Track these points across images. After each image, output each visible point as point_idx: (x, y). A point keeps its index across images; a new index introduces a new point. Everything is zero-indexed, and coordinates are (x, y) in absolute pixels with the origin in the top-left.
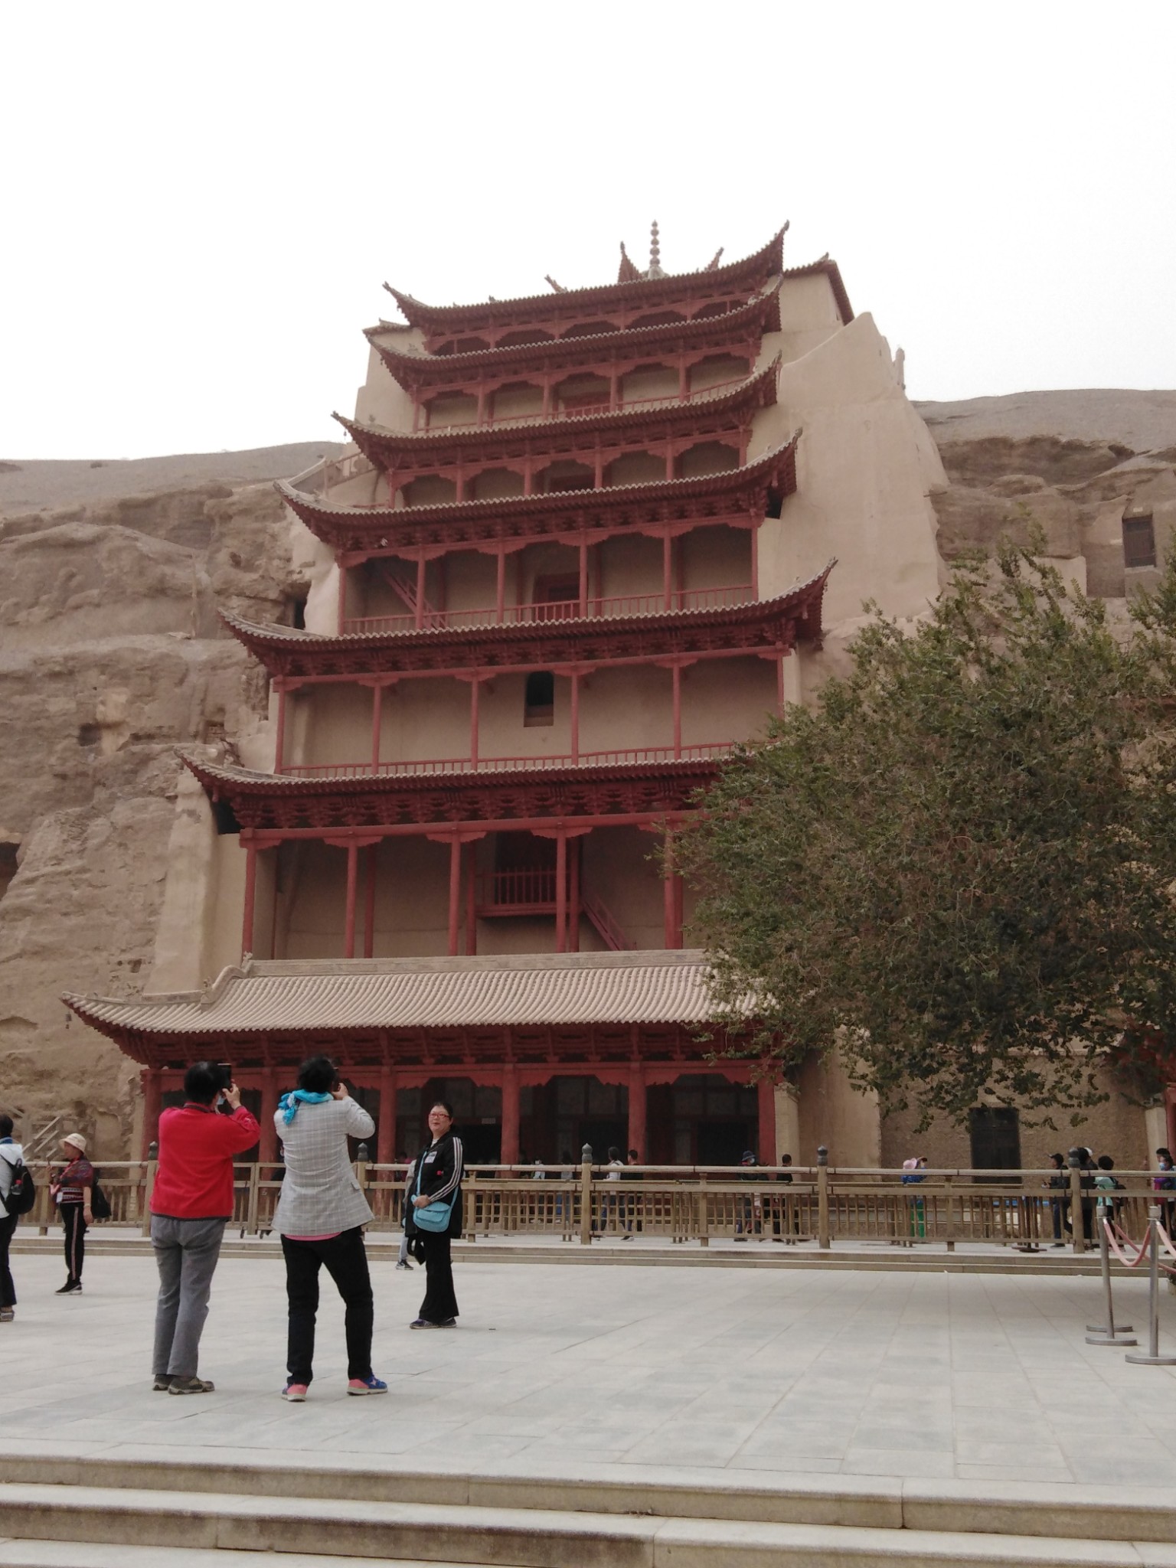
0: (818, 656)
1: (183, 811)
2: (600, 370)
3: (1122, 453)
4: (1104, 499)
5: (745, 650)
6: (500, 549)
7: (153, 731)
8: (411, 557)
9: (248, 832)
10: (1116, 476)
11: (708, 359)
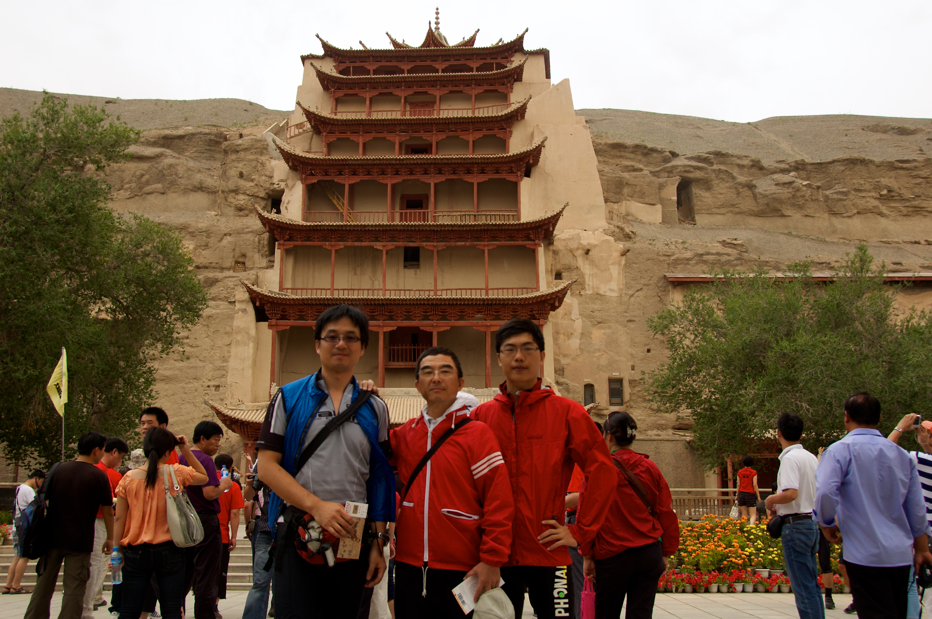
0: (551, 247)
1: (239, 309)
2: (432, 91)
3: (674, 155)
4: (668, 177)
5: (520, 243)
6: (389, 181)
7: (207, 265)
8: (342, 182)
9: (274, 322)
10: (673, 167)
11: (486, 91)
